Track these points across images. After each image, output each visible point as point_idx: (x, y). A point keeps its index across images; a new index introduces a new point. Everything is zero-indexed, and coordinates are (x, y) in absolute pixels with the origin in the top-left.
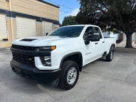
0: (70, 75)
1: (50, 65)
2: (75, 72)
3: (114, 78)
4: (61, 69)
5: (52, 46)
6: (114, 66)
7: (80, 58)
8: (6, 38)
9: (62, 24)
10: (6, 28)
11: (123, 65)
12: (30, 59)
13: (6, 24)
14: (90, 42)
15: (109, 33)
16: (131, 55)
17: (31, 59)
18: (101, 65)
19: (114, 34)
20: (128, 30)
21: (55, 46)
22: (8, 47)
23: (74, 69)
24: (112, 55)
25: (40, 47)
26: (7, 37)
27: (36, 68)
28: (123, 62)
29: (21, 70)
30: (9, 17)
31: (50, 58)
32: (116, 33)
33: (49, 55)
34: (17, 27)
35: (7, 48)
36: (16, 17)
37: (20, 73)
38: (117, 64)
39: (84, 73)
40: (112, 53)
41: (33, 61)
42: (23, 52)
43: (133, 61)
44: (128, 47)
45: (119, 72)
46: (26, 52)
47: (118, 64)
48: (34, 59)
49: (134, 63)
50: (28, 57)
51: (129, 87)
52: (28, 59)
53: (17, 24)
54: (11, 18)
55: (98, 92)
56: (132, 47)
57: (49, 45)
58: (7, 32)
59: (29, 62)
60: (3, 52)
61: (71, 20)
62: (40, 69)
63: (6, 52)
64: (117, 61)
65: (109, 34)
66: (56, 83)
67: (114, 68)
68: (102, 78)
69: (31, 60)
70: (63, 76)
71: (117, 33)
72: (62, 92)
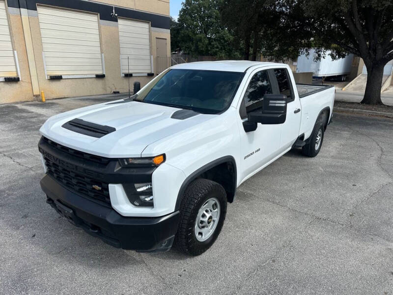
0: (202, 219)
1: (150, 204)
2: (217, 207)
3: (318, 214)
4: (178, 212)
5: (154, 157)
6: (322, 174)
7: (231, 169)
8: (13, 75)
9: (176, 21)
10: (10, 44)
11: (348, 171)
12: (97, 187)
13: (10, 29)
14: (259, 124)
15: (319, 55)
16: (373, 131)
17: (100, 188)
18: (286, 169)
19: (334, 58)
20: (375, 51)
21: (164, 155)
22: (21, 102)
23: (212, 201)
24: (318, 138)
25: (122, 159)
26: (17, 71)
27: (113, 212)
28: (348, 159)
29: (74, 212)
30: (16, 10)
31: (151, 185)
32: (339, 57)
33: (148, 179)
34: (44, 40)
35: (19, 106)
36: (38, 9)
37: (71, 218)
38: (331, 166)
39: (241, 199)
40: (320, 133)
41: (105, 192)
42: (76, 167)
43: (376, 154)
44: (369, 103)
45: (334, 195)
46: (85, 170)
47: (335, 166)
48: (107, 190)
49: (379, 162)
50: (92, 181)
51: (355, 244)
52: (92, 185)
53: (42, 31)
54: (24, 11)
55: (274, 261)
56: (379, 103)
57: (146, 154)
58: (14, 57)
59: (95, 192)
60: (11, 122)
61: (205, 7)
62: (124, 215)
63: (19, 122)
64: (332, 154)
65: (318, 58)
66: (167, 245)
67: (323, 182)
68: (287, 214)
69: (99, 190)
70: (185, 226)
71: (343, 56)
72: (182, 261)
